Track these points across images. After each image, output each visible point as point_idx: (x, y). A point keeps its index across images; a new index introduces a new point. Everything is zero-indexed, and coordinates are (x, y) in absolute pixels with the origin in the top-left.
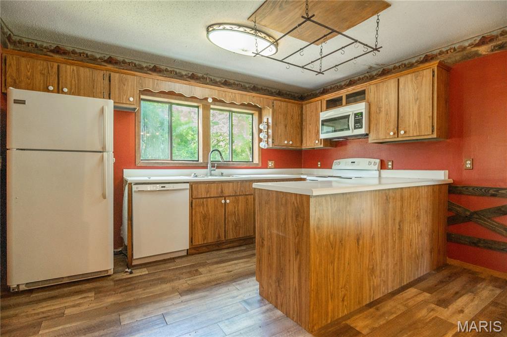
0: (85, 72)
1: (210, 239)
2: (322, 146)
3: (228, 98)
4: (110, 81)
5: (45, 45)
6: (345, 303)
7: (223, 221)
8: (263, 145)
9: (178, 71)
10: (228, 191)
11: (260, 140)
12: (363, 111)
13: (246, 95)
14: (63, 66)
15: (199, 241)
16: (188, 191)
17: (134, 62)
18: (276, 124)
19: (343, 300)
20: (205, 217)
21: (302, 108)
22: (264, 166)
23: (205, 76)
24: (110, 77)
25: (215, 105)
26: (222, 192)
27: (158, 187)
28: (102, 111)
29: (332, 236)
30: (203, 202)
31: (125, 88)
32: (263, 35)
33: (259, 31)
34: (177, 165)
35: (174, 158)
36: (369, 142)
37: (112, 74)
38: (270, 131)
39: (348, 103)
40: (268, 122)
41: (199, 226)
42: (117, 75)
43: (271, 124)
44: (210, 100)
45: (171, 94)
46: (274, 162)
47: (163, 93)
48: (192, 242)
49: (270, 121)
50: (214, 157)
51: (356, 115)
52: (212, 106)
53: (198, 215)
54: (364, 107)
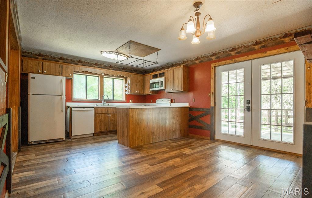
0: (53, 65)
1: (103, 130)
2: (151, 93)
3: (111, 73)
4: (62, 68)
5: (35, 53)
6: (143, 141)
7: (108, 123)
8: (127, 93)
9: (89, 62)
10: (110, 111)
11: (126, 91)
12: (163, 80)
13: (119, 72)
14: (44, 63)
15: (98, 130)
16: (94, 111)
17: (71, 59)
18: (132, 84)
19: (142, 140)
20: (101, 121)
21: (144, 77)
22: (128, 102)
23: (101, 64)
24: (62, 66)
25: (106, 76)
26: (108, 111)
27: (82, 109)
28: (62, 81)
29: (137, 121)
30: (100, 115)
31: (68, 70)
32: (121, 54)
33: (120, 53)
34: (89, 101)
35: (87, 98)
36: (166, 92)
37: (63, 65)
38: (130, 87)
39: (160, 77)
40: (129, 83)
41: (98, 125)
42: (65, 65)
43: (130, 84)
44: (103, 74)
45: (87, 72)
46: (132, 100)
47: (83, 72)
48: (95, 131)
49: (130, 83)
50: (105, 98)
51: (161, 82)
52: (104, 76)
53: (98, 120)
54: (163, 79)
